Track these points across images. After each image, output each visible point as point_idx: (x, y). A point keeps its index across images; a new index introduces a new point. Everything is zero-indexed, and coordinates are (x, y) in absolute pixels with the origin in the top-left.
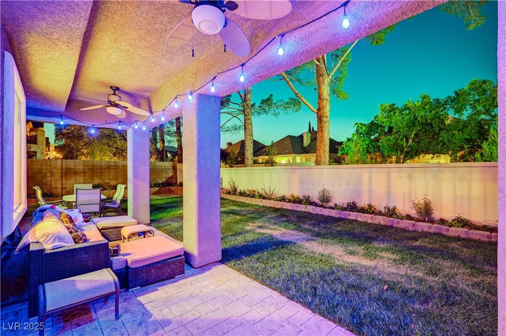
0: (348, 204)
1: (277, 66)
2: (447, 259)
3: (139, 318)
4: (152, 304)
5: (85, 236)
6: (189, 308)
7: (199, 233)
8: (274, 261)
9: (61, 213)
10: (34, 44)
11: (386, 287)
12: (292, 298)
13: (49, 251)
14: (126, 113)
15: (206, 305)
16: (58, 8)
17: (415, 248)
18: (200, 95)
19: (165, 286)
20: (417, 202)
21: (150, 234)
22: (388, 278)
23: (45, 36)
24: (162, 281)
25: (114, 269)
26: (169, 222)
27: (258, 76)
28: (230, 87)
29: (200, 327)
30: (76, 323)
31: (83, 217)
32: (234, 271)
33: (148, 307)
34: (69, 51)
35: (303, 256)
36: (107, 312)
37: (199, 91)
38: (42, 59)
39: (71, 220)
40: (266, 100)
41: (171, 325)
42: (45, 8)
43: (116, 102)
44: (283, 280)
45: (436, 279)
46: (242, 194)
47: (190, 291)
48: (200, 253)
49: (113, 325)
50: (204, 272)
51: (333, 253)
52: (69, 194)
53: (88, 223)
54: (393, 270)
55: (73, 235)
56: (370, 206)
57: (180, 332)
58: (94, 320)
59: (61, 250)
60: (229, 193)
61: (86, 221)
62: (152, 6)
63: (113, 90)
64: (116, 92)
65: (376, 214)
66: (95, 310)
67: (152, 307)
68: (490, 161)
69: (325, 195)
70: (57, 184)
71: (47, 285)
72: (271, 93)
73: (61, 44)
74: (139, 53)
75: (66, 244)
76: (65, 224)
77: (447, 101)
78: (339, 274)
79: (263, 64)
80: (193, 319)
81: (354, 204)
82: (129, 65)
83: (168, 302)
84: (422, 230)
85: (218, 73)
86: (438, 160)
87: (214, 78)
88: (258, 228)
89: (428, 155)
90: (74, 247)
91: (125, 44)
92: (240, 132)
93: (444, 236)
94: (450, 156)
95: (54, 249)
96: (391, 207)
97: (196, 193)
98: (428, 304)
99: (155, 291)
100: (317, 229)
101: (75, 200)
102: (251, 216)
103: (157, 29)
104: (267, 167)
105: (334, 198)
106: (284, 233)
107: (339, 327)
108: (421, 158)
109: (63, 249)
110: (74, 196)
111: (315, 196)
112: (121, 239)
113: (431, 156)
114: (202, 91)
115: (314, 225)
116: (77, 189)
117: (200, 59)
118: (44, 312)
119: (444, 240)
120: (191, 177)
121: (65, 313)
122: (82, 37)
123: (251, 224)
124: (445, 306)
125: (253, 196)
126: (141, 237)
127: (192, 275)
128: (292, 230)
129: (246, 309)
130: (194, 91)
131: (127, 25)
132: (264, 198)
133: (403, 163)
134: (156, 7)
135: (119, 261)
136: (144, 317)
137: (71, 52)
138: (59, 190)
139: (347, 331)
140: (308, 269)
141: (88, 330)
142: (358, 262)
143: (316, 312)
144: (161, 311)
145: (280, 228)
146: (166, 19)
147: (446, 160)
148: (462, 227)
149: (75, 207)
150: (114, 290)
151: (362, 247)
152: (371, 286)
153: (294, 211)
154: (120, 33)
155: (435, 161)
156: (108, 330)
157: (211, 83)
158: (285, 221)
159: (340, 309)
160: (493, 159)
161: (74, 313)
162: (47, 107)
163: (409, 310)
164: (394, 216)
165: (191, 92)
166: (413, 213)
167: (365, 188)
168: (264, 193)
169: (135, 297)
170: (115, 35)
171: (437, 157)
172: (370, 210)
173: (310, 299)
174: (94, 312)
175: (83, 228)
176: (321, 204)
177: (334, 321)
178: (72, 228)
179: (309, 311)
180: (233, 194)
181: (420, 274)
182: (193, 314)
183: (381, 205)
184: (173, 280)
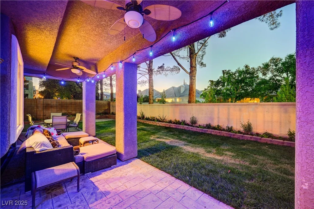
0: (207, 125)
1: (171, 47)
2: (261, 155)
3: (91, 190)
4: (99, 182)
5: (58, 143)
6: (120, 184)
7: (125, 141)
8: (167, 157)
9: (44, 130)
10: (30, 31)
11: (229, 171)
12: (178, 178)
13: (38, 152)
14: (82, 72)
15: (130, 183)
16: (45, 10)
17: (244, 149)
18: (126, 63)
19: (106, 172)
20: (244, 124)
21: (96, 142)
22: (230, 166)
23: (36, 27)
24: (104, 169)
25: (76, 163)
26: (107, 135)
27: (159, 53)
28: (143, 59)
29: (127, 195)
30: (54, 194)
31: (57, 132)
32: (144, 162)
33: (96, 184)
34: (51, 36)
35: (183, 154)
36: (72, 187)
37: (125, 61)
38: (34, 40)
39: (50, 134)
40: (161, 67)
41: (110, 194)
42: (37, 9)
43: (77, 66)
44: (173, 167)
45: (256, 167)
46: (148, 119)
47: (120, 175)
48: (125, 153)
49: (76, 195)
50: (128, 164)
51: (200, 153)
52: (48, 119)
53: (60, 136)
54: (233, 161)
55: (52, 143)
56: (218, 126)
57: (115, 198)
58: (65, 192)
59: (45, 151)
60: (140, 118)
61: (59, 135)
62: (100, 11)
63: (75, 59)
64: (77, 61)
65: (222, 130)
66: (65, 186)
67: (99, 184)
68: (281, 102)
69: (194, 120)
70: (40, 113)
71: (37, 172)
72: (163, 63)
73: (46, 31)
74: (91, 38)
75: (48, 148)
76: (47, 136)
77: (258, 69)
78: (203, 164)
79: (163, 46)
80: (123, 191)
81: (210, 125)
82: (85, 45)
83: (107, 181)
84: (247, 139)
85: (137, 51)
86: (253, 101)
87: (135, 53)
88: (157, 138)
89: (248, 98)
90: (53, 150)
91: (83, 33)
92: (146, 84)
93: (259, 143)
94: (260, 99)
95: (41, 151)
96: (230, 126)
97: (123, 118)
98: (253, 181)
99: (100, 175)
100: (190, 139)
101: (52, 122)
102: (153, 131)
103: (102, 24)
104: (161, 104)
105: (198, 122)
106: (172, 141)
107: (205, 194)
108: (244, 100)
109: (46, 151)
110: (51, 120)
111: (188, 120)
112: (79, 145)
113: (250, 98)
114: (127, 61)
115: (188, 137)
116: (53, 116)
117: (126, 43)
118: (36, 188)
119: (259, 145)
120: (121, 109)
121: (47, 188)
122: (58, 28)
123: (153, 136)
124: (262, 181)
125: (154, 120)
126: (90, 144)
127: (121, 165)
128: (176, 139)
129: (153, 184)
130: (123, 61)
131: (85, 21)
132: (160, 121)
133: (235, 102)
134: (103, 12)
135: (79, 157)
136: (94, 190)
137: (52, 36)
138: (42, 116)
139: (210, 196)
140: (186, 161)
141: (61, 198)
142: (213, 157)
143: (192, 186)
144: (104, 186)
145: (169, 138)
146: (108, 19)
147: (258, 101)
148: (268, 138)
149: (52, 126)
150: (77, 174)
151: (215, 149)
152: (221, 171)
153: (177, 128)
154: (80, 26)
155: (252, 101)
156: (74, 198)
157: (133, 56)
158: (172, 134)
159: (205, 183)
160: (282, 100)
161: (53, 189)
162: (36, 68)
163: (242, 184)
164: (232, 131)
165: (121, 61)
166: (242, 130)
167: (216, 116)
168: (159, 118)
169: (88, 178)
170: (78, 27)
171: (253, 99)
172: (218, 128)
173: (188, 178)
174: (65, 187)
175: (57, 139)
176: (191, 125)
177: (202, 191)
178: (51, 139)
179: (188, 185)
180: (142, 119)
181: (247, 164)
182: (122, 188)
183: (224, 126)
184: (110, 168)
